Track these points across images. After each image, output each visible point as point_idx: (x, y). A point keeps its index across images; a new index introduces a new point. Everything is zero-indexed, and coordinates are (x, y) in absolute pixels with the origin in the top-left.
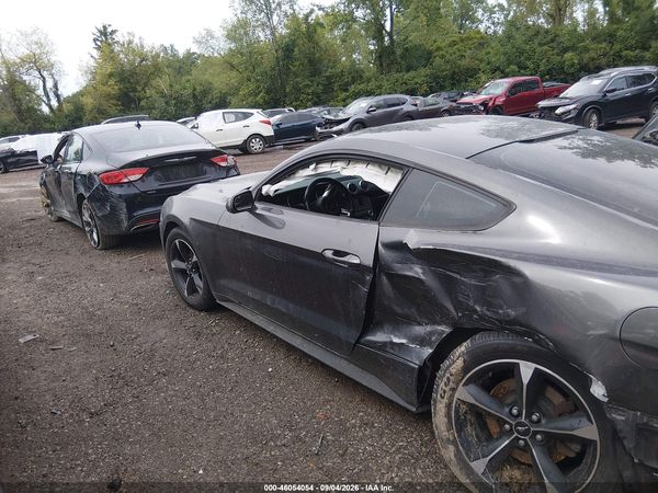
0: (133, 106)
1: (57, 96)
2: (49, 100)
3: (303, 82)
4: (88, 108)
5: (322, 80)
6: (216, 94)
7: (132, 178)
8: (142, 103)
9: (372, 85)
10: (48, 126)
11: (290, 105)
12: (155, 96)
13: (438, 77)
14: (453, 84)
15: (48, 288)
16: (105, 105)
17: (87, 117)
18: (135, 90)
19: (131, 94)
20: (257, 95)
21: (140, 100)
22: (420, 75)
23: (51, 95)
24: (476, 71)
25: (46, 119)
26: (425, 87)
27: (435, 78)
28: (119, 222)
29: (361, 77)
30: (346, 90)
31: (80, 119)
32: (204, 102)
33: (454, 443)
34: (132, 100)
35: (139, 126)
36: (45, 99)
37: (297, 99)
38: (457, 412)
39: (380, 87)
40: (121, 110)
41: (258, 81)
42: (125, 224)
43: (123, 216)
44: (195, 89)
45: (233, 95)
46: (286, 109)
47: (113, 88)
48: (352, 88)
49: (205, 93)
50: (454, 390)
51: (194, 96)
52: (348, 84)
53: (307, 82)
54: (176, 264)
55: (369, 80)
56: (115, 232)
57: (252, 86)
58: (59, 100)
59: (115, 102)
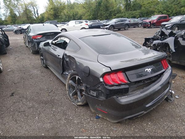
0: (57, 17)
1: (38, 14)
2: (35, 15)
3: (103, 13)
4: (45, 17)
5: (109, 12)
6: (79, 15)
7: (39, 38)
8: (60, 17)
9: (123, 14)
10: (35, 22)
11: (99, 19)
12: (63, 15)
13: (143, 13)
14: (147, 15)
15: (18, 61)
16: (50, 17)
17: (45, 20)
18: (58, 13)
19: (57, 14)
20: (90, 16)
21: (59, 16)
22: (138, 12)
23: (36, 13)
24: (154, 12)
25: (34, 20)
26: (138, 16)
27: (142, 13)
28: (36, 48)
29: (120, 12)
30: (115, 16)
31: (43, 20)
32: (76, 17)
33: (68, 91)
34: (57, 16)
35: (44, 25)
36: (34, 14)
37: (101, 18)
38: (69, 85)
39: (125, 15)
40: (54, 19)
41: (91, 12)
42: (37, 48)
43: (36, 46)
44: (73, 14)
45: (84, 16)
46: (97, 20)
47: (52, 12)
48: (117, 15)
49: (76, 15)
50: (69, 81)
51: (73, 16)
52: (116, 14)
53: (104, 13)
54: (42, 57)
55: (122, 13)
56: (35, 50)
57: (89, 13)
58: (38, 15)
59: (52, 16)
